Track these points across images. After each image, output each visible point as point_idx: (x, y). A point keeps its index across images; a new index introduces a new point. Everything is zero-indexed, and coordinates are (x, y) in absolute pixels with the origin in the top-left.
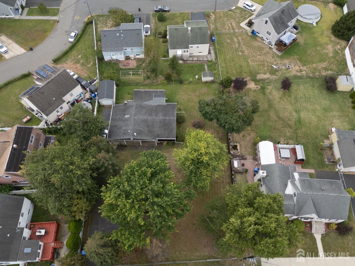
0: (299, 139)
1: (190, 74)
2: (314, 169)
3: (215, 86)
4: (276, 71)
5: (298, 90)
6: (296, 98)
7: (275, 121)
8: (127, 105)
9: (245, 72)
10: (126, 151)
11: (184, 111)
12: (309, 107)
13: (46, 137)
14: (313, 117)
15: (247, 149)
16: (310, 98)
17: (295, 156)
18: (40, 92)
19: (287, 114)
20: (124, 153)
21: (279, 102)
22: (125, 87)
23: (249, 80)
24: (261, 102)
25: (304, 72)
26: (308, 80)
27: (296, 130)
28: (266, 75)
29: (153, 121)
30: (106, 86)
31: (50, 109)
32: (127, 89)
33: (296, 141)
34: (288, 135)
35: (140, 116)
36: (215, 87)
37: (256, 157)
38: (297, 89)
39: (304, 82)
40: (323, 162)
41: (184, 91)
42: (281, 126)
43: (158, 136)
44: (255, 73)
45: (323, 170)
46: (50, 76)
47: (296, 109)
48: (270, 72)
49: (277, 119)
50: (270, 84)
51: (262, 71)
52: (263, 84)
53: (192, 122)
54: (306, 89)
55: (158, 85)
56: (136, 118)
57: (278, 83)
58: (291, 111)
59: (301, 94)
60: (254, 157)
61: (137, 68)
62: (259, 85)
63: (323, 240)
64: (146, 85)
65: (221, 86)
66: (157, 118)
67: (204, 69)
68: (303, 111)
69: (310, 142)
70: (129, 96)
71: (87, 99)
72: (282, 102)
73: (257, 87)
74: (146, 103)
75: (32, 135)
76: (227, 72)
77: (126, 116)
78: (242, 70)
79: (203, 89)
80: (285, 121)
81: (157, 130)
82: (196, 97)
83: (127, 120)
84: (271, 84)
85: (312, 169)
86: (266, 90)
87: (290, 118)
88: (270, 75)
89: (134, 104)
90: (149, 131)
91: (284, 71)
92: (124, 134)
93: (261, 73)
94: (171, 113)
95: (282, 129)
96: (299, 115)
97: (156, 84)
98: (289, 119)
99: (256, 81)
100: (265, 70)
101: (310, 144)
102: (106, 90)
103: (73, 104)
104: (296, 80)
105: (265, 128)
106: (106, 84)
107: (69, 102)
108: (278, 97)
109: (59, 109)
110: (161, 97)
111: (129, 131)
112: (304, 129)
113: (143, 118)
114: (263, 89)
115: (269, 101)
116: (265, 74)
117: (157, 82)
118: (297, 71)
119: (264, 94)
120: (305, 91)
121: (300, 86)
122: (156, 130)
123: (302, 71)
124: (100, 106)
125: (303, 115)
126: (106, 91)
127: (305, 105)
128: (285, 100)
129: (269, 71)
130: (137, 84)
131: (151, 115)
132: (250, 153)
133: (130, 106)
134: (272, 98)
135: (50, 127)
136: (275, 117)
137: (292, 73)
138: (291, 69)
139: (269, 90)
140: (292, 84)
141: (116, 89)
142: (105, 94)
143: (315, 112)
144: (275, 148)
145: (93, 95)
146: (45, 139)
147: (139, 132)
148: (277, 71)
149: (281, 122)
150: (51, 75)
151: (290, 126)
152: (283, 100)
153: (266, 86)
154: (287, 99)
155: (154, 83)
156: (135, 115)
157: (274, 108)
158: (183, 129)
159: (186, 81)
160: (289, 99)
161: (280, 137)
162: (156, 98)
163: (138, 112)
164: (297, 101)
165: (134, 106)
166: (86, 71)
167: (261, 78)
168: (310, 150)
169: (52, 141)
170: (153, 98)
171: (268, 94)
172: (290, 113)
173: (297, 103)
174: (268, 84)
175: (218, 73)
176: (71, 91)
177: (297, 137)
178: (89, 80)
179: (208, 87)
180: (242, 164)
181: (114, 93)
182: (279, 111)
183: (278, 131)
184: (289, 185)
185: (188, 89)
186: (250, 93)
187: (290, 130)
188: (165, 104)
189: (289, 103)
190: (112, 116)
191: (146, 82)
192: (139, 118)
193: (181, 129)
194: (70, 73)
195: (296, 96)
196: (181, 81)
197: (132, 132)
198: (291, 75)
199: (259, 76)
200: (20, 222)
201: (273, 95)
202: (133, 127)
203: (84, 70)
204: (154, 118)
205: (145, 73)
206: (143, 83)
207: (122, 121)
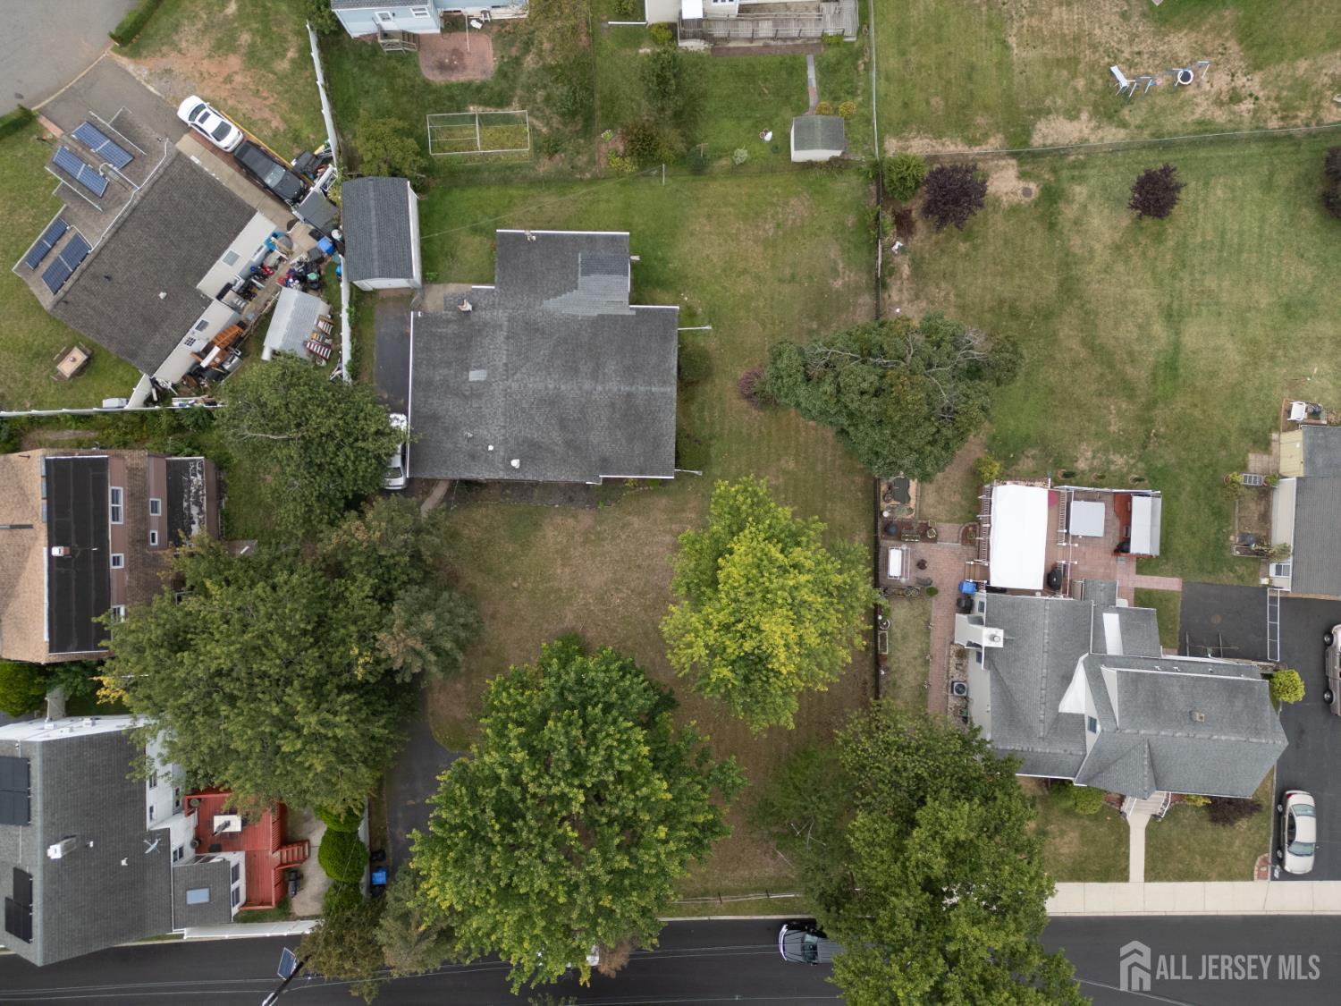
0: (1151, 447)
1: (738, 118)
2: (1182, 576)
3: (848, 187)
4: (1126, 97)
5: (1201, 206)
6: (1182, 245)
7: (1076, 365)
8: (474, 318)
9: (986, 108)
10: (486, 506)
11: (710, 323)
12: (1224, 298)
13: (168, 462)
14: (1230, 346)
15: (945, 494)
16: (1240, 252)
17: (1122, 525)
18: (95, 277)
19: (1128, 331)
20: (478, 514)
21: (1107, 269)
22: (456, 193)
23: (997, 156)
24: (1031, 268)
25: (1247, 106)
26: (1255, 148)
27: (1151, 405)
28: (1075, 123)
29: (583, 400)
30: (373, 213)
31: (157, 339)
32: (463, 200)
33: (1141, 459)
34: (1113, 428)
35: (529, 375)
36: (845, 194)
37: (974, 532)
38: (1194, 202)
39: (1234, 162)
40: (1221, 546)
41: (709, 217)
42: (1093, 387)
43: (605, 464)
44: (1030, 112)
45: (1211, 579)
47: (1169, 306)
48: (1095, 105)
49: (1083, 353)
50: (1084, 172)
51: (1059, 101)
52: (1054, 171)
53: (741, 373)
54: (1233, 200)
55: (595, 180)
56: (515, 386)
57: (1121, 169)
58: (1148, 316)
59: (1209, 227)
60: (966, 532)
61: (504, 84)
62: (1037, 178)
63: (1151, 833)
64: (545, 183)
65: (873, 188)
66: (599, 388)
67: (803, 87)
68: (1199, 314)
69: (1193, 461)
70: (477, 239)
71: (300, 263)
72: (1120, 267)
73: (1027, 192)
74: (551, 304)
75: (110, 488)
76: (906, 105)
77: (475, 376)
78: (971, 93)
79: (793, 201)
80: (1111, 366)
81: (601, 439)
82: (760, 249)
83: (479, 396)
84: (1093, 172)
85: (1173, 576)
86: (1061, 205)
87: (1136, 348)
88: (1093, 123)
89: (501, 316)
90: (568, 444)
91: (1161, 101)
92: (473, 457)
93: (1057, 111)
94: (654, 359)
95: (1095, 400)
96: (1177, 333)
97: (588, 175)
98: (1130, 353)
99: (1025, 155)
100: (1076, 91)
101: (1191, 470)
102: (374, 235)
103: (247, 292)
104: (1202, 153)
105: (1026, 399)
106: (372, 203)
107: (228, 287)
108: (1109, 242)
109: (193, 332)
110: (610, 272)
111: (491, 448)
112: (1180, 404)
113: (541, 386)
114: (1051, 196)
115: (1067, 262)
116: (1072, 115)
117: (592, 162)
118: (1215, 103)
119: (1052, 226)
120: (1228, 214)
121: (1213, 182)
122: (595, 438)
123: (1240, 101)
125: (1192, 335)
126: (375, 242)
127: (1214, 286)
129: (1092, 97)
130: (507, 175)
131: (572, 370)
132: (954, 514)
133: (486, 324)
134: (1083, 246)
136: (1074, 344)
137: (1193, 113)
138: (1191, 91)
139: (1076, 206)
140: (1183, 191)
141: (420, 203)
142: (375, 257)
143: (1244, 322)
144: (1053, 499)
145: (325, 245)
147: (531, 452)
148: (1130, 102)
149: (1098, 369)
151: (1129, 390)
152: (1128, 259)
153: (1066, 185)
154: (1144, 253)
155: (582, 171)
156: (510, 370)
157: (1081, 298)
158: (702, 409)
159: (720, 157)
160: (1151, 253)
161: (1081, 441)
162: (592, 276)
163: (519, 354)
164: (1184, 266)
165: (501, 326)
166: (272, 100)
167: (1049, 142)
168: (1183, 497)
169: (197, 480)
170: (581, 279)
171: (1068, 225)
172: (1140, 327)
173: (1181, 274)
174: (1076, 173)
175: (862, 110)
176: (226, 248)
177: (1148, 437)
178: (297, 151)
179: (816, 192)
180: (918, 559)
181: (409, 248)
182: (1097, 314)
183: (1075, 411)
184: (1080, 675)
185: (726, 205)
186: (991, 222)
187: (1124, 406)
188: (629, 310)
189: (1148, 276)
190: (414, 365)
191: (545, 167)
192: (525, 386)
193: (694, 408)
194: (202, 120)
195: (1185, 237)
196: (697, 167)
197: (502, 454)
198: (1184, 124)
199: (1045, 130)
200: (151, 809)
201: (1087, 231)
202: (504, 427)
203: (265, 94)
204: (587, 386)
205: (538, 109)
206: (533, 168)
207: (456, 395)
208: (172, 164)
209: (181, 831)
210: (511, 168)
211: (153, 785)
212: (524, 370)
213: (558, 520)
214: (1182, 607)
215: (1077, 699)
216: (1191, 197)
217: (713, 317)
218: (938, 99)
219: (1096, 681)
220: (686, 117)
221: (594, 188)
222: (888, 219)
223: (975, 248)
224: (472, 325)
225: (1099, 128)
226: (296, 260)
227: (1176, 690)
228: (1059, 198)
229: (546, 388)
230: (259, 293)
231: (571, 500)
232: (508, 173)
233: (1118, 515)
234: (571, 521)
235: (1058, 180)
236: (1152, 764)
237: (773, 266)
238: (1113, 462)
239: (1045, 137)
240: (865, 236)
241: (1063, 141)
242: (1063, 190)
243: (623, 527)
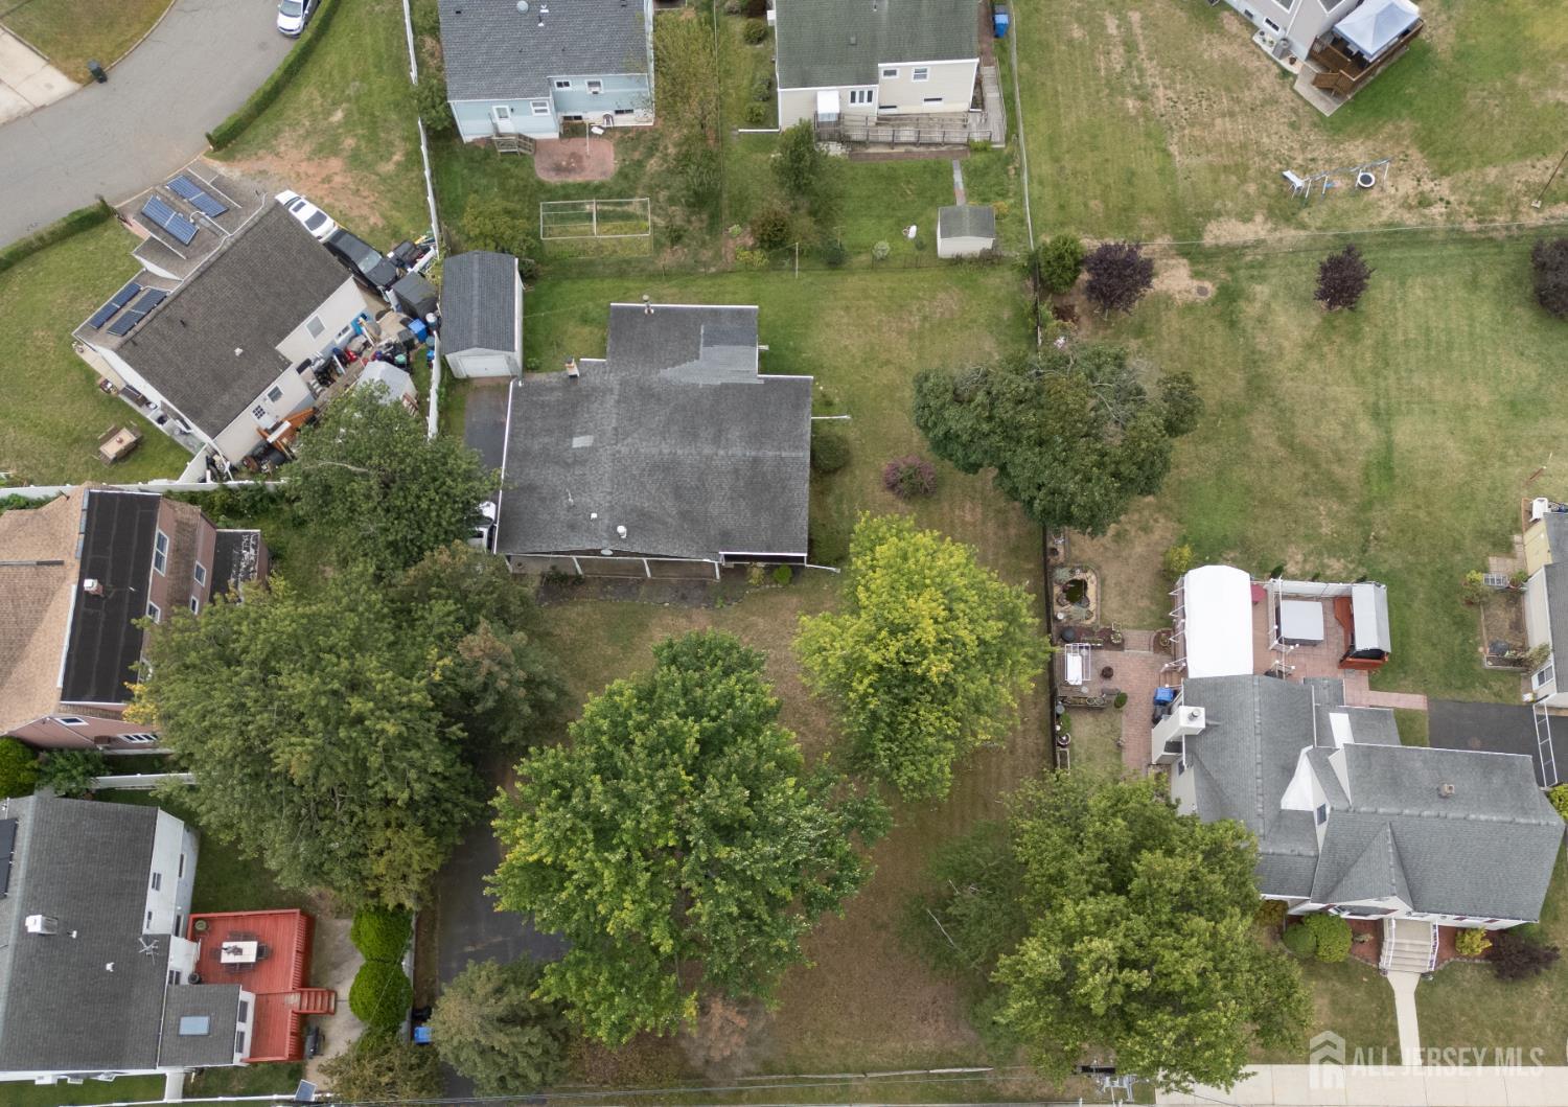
0: (1372, 551)
1: (879, 217)
2: (1425, 692)
3: (1000, 282)
4: (1303, 200)
5: (1399, 306)
6: (1383, 343)
7: (1274, 463)
8: (581, 384)
9: (1150, 210)
11: (848, 412)
12: (1438, 396)
13: (219, 536)
14: (1450, 444)
15: (1131, 598)
16: (1450, 347)
17: (1346, 632)
18: (169, 320)
19: (1331, 429)
20: (573, 612)
21: (1300, 367)
22: (566, 285)
23: (1165, 253)
24: (1213, 366)
25: (1438, 210)
26: (1453, 250)
27: (1367, 506)
28: (1250, 225)
29: (702, 466)
30: (476, 284)
31: (225, 400)
32: (576, 295)
33: (1361, 563)
34: (1324, 530)
35: (641, 440)
36: (999, 288)
37: (1167, 638)
38: (1391, 301)
39: (1431, 262)
40: (1469, 659)
41: (847, 309)
42: (1298, 486)
43: (726, 538)
44: (1198, 215)
45: (1463, 696)
46: (207, 234)
47: (1376, 404)
48: (1270, 208)
49: (1282, 452)
50: (1263, 272)
51: (1230, 205)
52: (1230, 270)
53: (884, 467)
54: (1435, 299)
55: (721, 273)
56: (624, 450)
57: (1305, 269)
58: (1352, 415)
59: (1411, 325)
60: (1158, 637)
61: (625, 185)
62: (1212, 278)
63: (1422, 997)
64: (666, 275)
65: (1030, 283)
66: (721, 452)
67: (950, 189)
68: (1410, 412)
69: (1424, 565)
70: (587, 330)
71: (388, 345)
72: (1314, 365)
73: (1202, 291)
74: (669, 373)
75: (158, 531)
76: (1062, 207)
77: (578, 442)
78: (1132, 196)
79: (941, 295)
80: (1316, 466)
81: (721, 510)
82: (905, 340)
83: (583, 463)
84: (1274, 271)
85: (1415, 692)
86: (1242, 304)
87: (1342, 446)
88: (1269, 225)
89: (613, 380)
90: (683, 515)
91: (1343, 205)
92: (572, 527)
93: (1228, 213)
94: (785, 425)
95: (1300, 500)
96: (1389, 432)
97: (713, 270)
98: (1336, 452)
99: (1196, 255)
100: (1247, 195)
101: (1421, 575)
102: (475, 305)
104: (1394, 254)
105: (1219, 499)
106: (476, 275)
107: (307, 363)
108: (1300, 340)
109: (263, 400)
110: (737, 343)
111: (594, 516)
112: (1401, 505)
113: (655, 451)
114: (1229, 296)
115: (1253, 360)
116: (1245, 216)
117: (718, 256)
118: (1402, 206)
119: (1233, 324)
120: (1431, 312)
121: (1409, 282)
122: (714, 509)
123: (1430, 205)
124: (453, 383)
125: (1406, 433)
126: (476, 312)
127: (1423, 384)
128: (1331, 357)
129: (1264, 199)
130: (623, 270)
131: (690, 434)
132: (1143, 620)
133: (594, 389)
134: (1269, 344)
135: (232, 483)
136: (1272, 442)
137: (1379, 215)
138: (1374, 194)
139: (1258, 305)
140: (1372, 277)
141: (525, 295)
142: (475, 327)
143: (1464, 420)
144: (1259, 597)
145: (417, 327)
146: (216, 547)
147: (641, 522)
148: (1307, 205)
149: (1299, 469)
150: (216, 234)
151: (1338, 490)
152: (1322, 357)
153: (1244, 284)
154: (1340, 351)
155: (705, 265)
156: (619, 434)
157: (1273, 396)
158: (840, 500)
159: (860, 253)
160: (1348, 351)
161: (1289, 542)
162: (716, 347)
163: (631, 420)
164: (1387, 364)
165: (611, 390)
166: (372, 199)
167: (1222, 242)
168: (1416, 605)
169: (249, 555)
170: (702, 349)
171: (1251, 324)
172: (1344, 425)
173: (1385, 372)
174: (1256, 273)
175: (1014, 211)
176: (313, 310)
177: (1367, 540)
178: (394, 245)
179: (967, 287)
180: (1102, 666)
181: (513, 322)
182: (1293, 412)
183: (1278, 512)
185: (866, 298)
186: (1164, 319)
187: (1335, 507)
188: (759, 379)
189: (1348, 374)
190: (511, 435)
191: (668, 258)
192: (637, 451)
193: (830, 500)
194: (296, 210)
195: (1384, 335)
196: (835, 260)
197: (606, 521)
198: (1371, 226)
199: (1216, 232)
200: (150, 914)
201: (1272, 329)
202: (611, 493)
203: (365, 194)
204: (708, 450)
205: (661, 208)
206: (653, 262)
207: (557, 463)
208: (268, 213)
210: (628, 262)
211: (157, 886)
212: (635, 435)
213: (668, 620)
214: (1430, 729)
215: (1303, 793)
216: (1388, 296)
217: (851, 406)
218: (1097, 202)
220: (823, 213)
221: (719, 281)
222: (1046, 310)
223: (1149, 345)
224: (580, 390)
225: (1275, 230)
228: (1239, 296)
229: (661, 453)
230: (338, 380)
231: (684, 597)
232: (624, 266)
233: (1341, 623)
234: (683, 622)
235: (1236, 280)
237: (920, 357)
238: (1329, 567)
239: (1216, 237)
240: (1023, 330)
241: (1237, 241)
242: (1243, 290)
243: (744, 630)
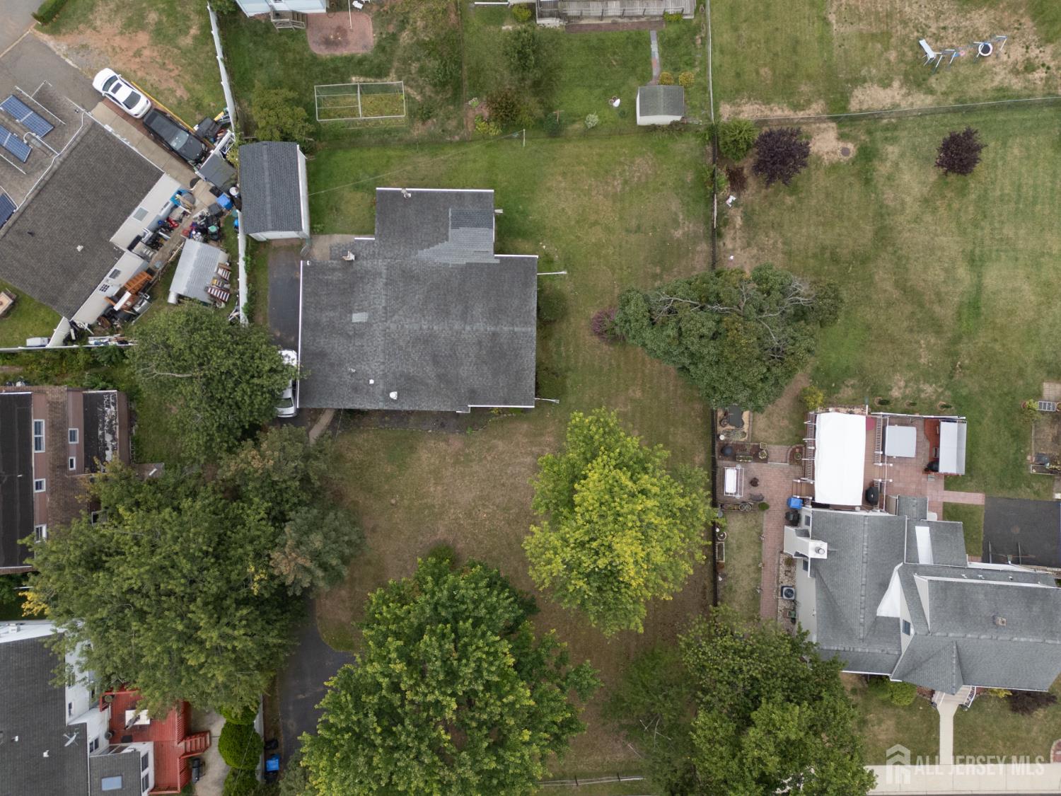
0: (957, 377)
1: (590, 87)
2: (985, 491)
3: (687, 147)
4: (932, 67)
5: (1000, 163)
6: (983, 197)
7: (890, 304)
8: (356, 267)
9: (809, 77)
10: (368, 431)
11: (565, 268)
12: (1021, 244)
13: (85, 397)
14: (1026, 287)
15: (775, 419)
17: (931, 447)
18: (20, 233)
19: (936, 274)
20: (360, 438)
21: (917, 220)
22: (340, 154)
23: (819, 120)
24: (849, 219)
25: (1040, 74)
26: (1047, 113)
27: (957, 340)
28: (888, 91)
29: (453, 339)
30: (267, 173)
31: (75, 286)
32: (346, 160)
33: (947, 387)
34: (923, 361)
35: (405, 316)
36: (684, 154)
37: (800, 454)
38: (994, 160)
39: (1029, 124)
40: (1019, 465)
41: (564, 174)
42: (905, 324)
43: (473, 395)
44: (847, 81)
45: (1010, 494)
46: (40, 152)
47: (972, 252)
48: (906, 75)
49: (896, 294)
50: (896, 133)
51: (874, 71)
52: (869, 132)
53: (593, 313)
54: (1028, 158)
55: (463, 142)
56: (393, 327)
57: (929, 131)
58: (953, 261)
59: (1007, 181)
60: (793, 452)
61: (382, 58)
62: (854, 139)
63: (959, 719)
64: (419, 145)
65: (709, 148)
66: (468, 328)
67: (647, 60)
68: (998, 259)
69: (994, 389)
70: (359, 195)
72: (928, 218)
73: (845, 152)
74: (424, 254)
75: (34, 419)
76: (738, 75)
77: (357, 317)
78: (795, 64)
79: (638, 160)
80: (921, 306)
81: (468, 372)
82: (610, 202)
83: (361, 336)
84: (904, 134)
85: (977, 491)
86: (876, 163)
87: (943, 290)
88: (904, 91)
89: (381, 265)
90: (439, 377)
91: (965, 71)
92: (356, 389)
93: (872, 80)
94: (517, 302)
95: (907, 336)
96: (980, 276)
97: (457, 138)
98: (938, 294)
99: (844, 120)
100: (888, 62)
101: (992, 397)
102: (268, 193)
103: (155, 243)
104: (1001, 116)
105: (846, 335)
106: (266, 165)
107: (138, 239)
108: (919, 195)
109: (107, 280)
110: (477, 226)
111: (372, 382)
112: (982, 338)
113: (416, 327)
114: (867, 154)
115: (882, 213)
116: (885, 83)
117: (461, 126)
118: (1011, 72)
119: (867, 182)
120: (1023, 170)
121: (1010, 142)
122: (464, 371)
123: (1034, 70)
125: (993, 277)
126: (268, 199)
127: (1011, 234)
128: (942, 211)
129: (903, 67)
131: (444, 313)
132: (783, 437)
133: (367, 272)
134: (895, 199)
135: (91, 343)
136: (888, 286)
137: (992, 81)
138: (990, 62)
140: (984, 150)
141: (308, 163)
142: (269, 212)
143: (1039, 266)
144: (871, 424)
145: (223, 199)
146: (84, 408)
147: (407, 385)
148: (936, 72)
149: (908, 309)
150: (47, 152)
151: (936, 326)
152: (935, 209)
153: (879, 145)
154: (949, 205)
155: (451, 134)
156: (389, 313)
157: (894, 245)
158: (558, 345)
159: (574, 122)
160: (956, 205)
161: (895, 371)
162: (461, 229)
163: (397, 298)
164: (985, 217)
165: (380, 274)
166: (176, 72)
167: (865, 107)
168: (986, 421)
169: (111, 411)
170: (451, 232)
171: (882, 180)
172: (946, 270)
173: (982, 223)
174: (889, 135)
175: (699, 80)
176: (136, 205)
177: (954, 369)
178: (199, 117)
179: (659, 152)
180: (751, 476)
181: (299, 204)
182: (908, 259)
183: (889, 346)
184: (895, 583)
185: (579, 164)
186: (814, 178)
187: (933, 341)
188: (494, 259)
189: (953, 225)
190: (304, 308)
191: (419, 131)
192: (402, 326)
193: (551, 344)
194: (115, 90)
195: (986, 191)
196: (554, 130)
197: (381, 387)
198: (985, 90)
199: (861, 97)
200: (70, 706)
201: (898, 186)
202: (383, 363)
203: (171, 67)
204: (457, 326)
205: (413, 79)
206: (409, 132)
207: (341, 334)
208: (88, 133)
209: (96, 724)
210: (389, 132)
212: (401, 312)
213: (431, 443)
214: (986, 519)
215: (893, 604)
216: (992, 155)
217: (568, 263)
218: (766, 69)
219: (909, 588)
220: (542, 88)
221: (463, 150)
222: (723, 176)
223: (800, 200)
224: (355, 273)
225: (909, 94)
226: (197, 215)
227: (981, 597)
228: (874, 156)
229: (421, 329)
230: (165, 244)
231: (443, 425)
232: (386, 136)
233: (928, 438)
234: (442, 445)
235: (873, 141)
236: (960, 663)
237: (621, 218)
238: (923, 391)
239: (861, 103)
240: (702, 191)
241: (877, 106)
242: (877, 150)
243: (489, 450)
